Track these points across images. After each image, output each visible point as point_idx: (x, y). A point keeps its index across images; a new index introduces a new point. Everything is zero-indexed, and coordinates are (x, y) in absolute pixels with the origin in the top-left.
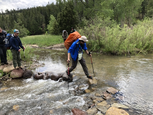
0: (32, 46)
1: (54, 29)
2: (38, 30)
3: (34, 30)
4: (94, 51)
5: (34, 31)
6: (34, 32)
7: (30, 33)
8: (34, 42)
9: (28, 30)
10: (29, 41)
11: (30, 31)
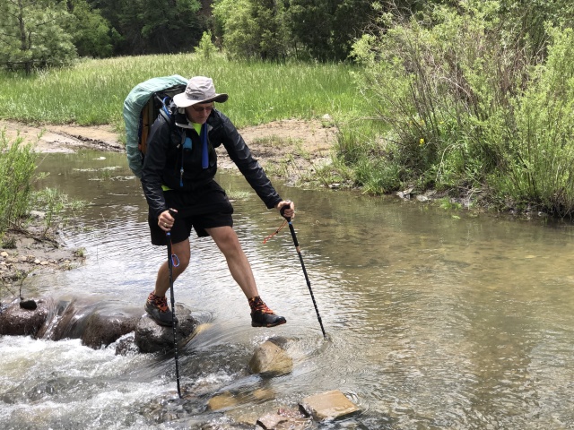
0: (80, 138)
1: (255, 15)
2: (173, 13)
3: (141, 16)
4: (447, 187)
5: (141, 24)
6: (144, 29)
7: (110, 33)
8: (95, 112)
9: (102, 14)
10: (66, 101)
11: (114, 23)
